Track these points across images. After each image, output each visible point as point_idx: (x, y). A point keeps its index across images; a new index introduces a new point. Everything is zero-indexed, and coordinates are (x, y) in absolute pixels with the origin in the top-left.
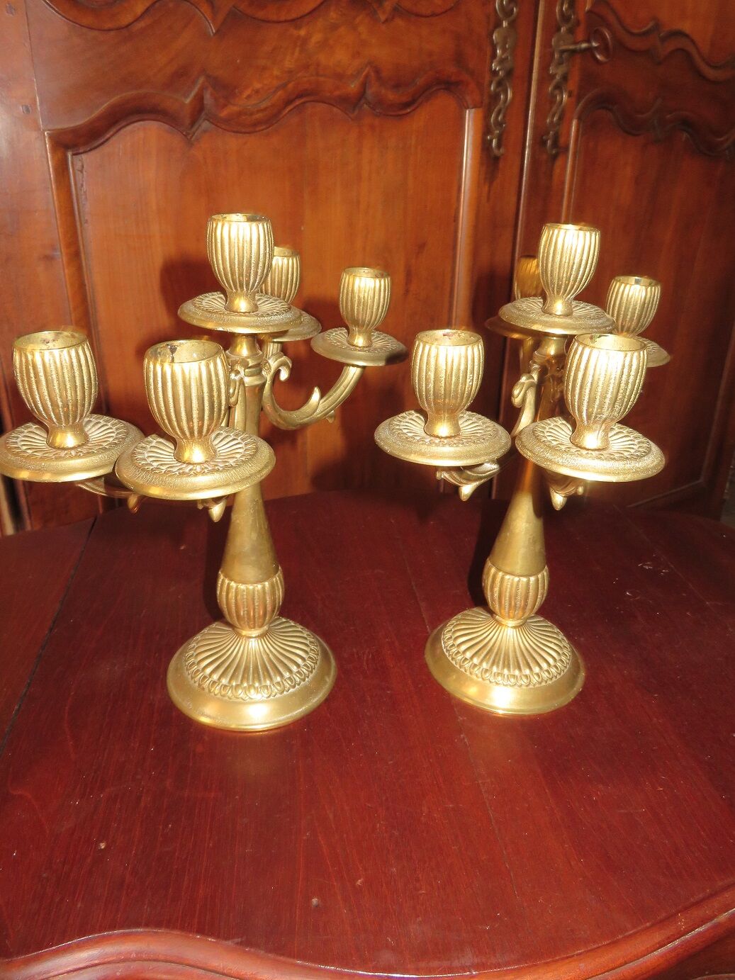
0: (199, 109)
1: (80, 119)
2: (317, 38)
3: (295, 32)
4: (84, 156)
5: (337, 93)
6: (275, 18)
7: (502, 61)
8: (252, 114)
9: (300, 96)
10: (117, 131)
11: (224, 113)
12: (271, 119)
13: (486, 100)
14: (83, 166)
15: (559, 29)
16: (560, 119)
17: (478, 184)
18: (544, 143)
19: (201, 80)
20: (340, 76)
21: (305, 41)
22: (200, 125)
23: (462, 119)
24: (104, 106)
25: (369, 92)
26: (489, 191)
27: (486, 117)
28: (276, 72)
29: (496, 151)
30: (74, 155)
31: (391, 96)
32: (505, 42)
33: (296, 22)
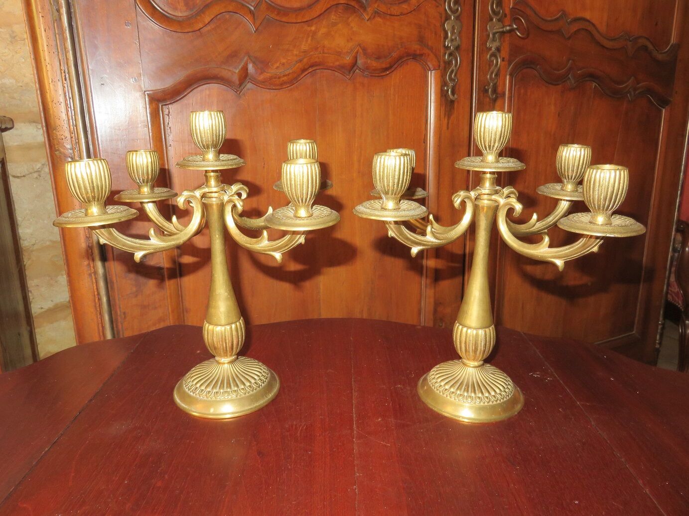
0: (244, 76)
1: (168, 83)
2: (323, 30)
3: (309, 29)
4: (170, 106)
5: (337, 63)
6: (295, 21)
7: (452, 40)
8: (279, 78)
9: (312, 66)
10: (191, 91)
11: (261, 78)
12: (292, 81)
13: (442, 64)
14: (169, 112)
15: (491, 20)
16: (496, 75)
17: (438, 118)
18: (487, 91)
19: (246, 58)
20: (339, 54)
21: (315, 33)
22: (246, 85)
23: (426, 77)
24: (180, 75)
25: (360, 62)
26: (448, 123)
27: (443, 76)
28: (295, 52)
29: (451, 97)
30: (162, 106)
31: (374, 64)
32: (453, 28)
33: (308, 22)
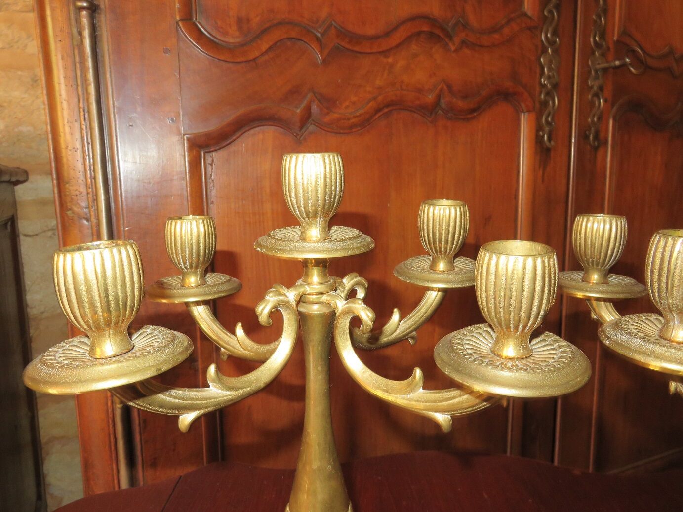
0: (307, 116)
1: (213, 125)
2: (401, 63)
3: (385, 60)
4: (214, 154)
5: (418, 102)
6: (369, 51)
7: (549, 78)
8: (349, 119)
9: (387, 106)
10: (242, 134)
11: (327, 119)
12: (365, 123)
13: (537, 105)
14: (213, 161)
15: (593, 53)
16: (599, 119)
17: (533, 170)
18: (587, 137)
19: (310, 96)
20: (420, 91)
21: (392, 66)
22: (308, 128)
23: (519, 120)
24: (231, 115)
25: (443, 103)
26: (543, 174)
27: (538, 119)
28: (369, 89)
29: (547, 143)
30: (205, 153)
31: (461, 104)
32: (550, 62)
33: (385, 53)
